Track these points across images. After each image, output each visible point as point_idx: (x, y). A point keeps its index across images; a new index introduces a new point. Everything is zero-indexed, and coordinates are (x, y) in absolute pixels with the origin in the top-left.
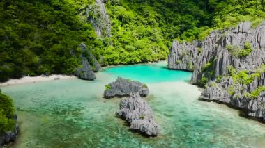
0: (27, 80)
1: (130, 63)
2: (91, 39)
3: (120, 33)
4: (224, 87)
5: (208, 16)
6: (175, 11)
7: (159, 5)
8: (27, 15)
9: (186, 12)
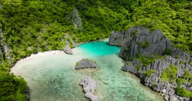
2: (71, 30)
3: (86, 25)
4: (134, 64)
5: (130, 15)
6: (114, 11)
7: (106, 8)
8: (39, 19)
9: (119, 12)
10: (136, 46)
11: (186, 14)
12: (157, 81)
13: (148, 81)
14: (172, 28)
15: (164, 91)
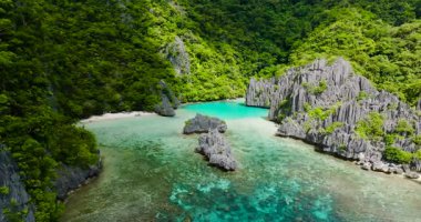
0: (108, 116)
1: (209, 100)
2: (170, 76)
3: (198, 71)
4: (299, 122)
5: (284, 54)
6: (253, 49)
7: (237, 43)
8: (108, 53)
9: (264, 50)
10: (302, 91)
11: (395, 47)
12: (346, 139)
13: (329, 143)
14: (370, 70)
15: (362, 156)
